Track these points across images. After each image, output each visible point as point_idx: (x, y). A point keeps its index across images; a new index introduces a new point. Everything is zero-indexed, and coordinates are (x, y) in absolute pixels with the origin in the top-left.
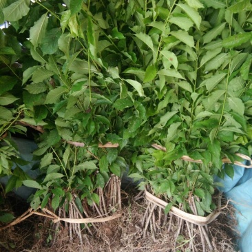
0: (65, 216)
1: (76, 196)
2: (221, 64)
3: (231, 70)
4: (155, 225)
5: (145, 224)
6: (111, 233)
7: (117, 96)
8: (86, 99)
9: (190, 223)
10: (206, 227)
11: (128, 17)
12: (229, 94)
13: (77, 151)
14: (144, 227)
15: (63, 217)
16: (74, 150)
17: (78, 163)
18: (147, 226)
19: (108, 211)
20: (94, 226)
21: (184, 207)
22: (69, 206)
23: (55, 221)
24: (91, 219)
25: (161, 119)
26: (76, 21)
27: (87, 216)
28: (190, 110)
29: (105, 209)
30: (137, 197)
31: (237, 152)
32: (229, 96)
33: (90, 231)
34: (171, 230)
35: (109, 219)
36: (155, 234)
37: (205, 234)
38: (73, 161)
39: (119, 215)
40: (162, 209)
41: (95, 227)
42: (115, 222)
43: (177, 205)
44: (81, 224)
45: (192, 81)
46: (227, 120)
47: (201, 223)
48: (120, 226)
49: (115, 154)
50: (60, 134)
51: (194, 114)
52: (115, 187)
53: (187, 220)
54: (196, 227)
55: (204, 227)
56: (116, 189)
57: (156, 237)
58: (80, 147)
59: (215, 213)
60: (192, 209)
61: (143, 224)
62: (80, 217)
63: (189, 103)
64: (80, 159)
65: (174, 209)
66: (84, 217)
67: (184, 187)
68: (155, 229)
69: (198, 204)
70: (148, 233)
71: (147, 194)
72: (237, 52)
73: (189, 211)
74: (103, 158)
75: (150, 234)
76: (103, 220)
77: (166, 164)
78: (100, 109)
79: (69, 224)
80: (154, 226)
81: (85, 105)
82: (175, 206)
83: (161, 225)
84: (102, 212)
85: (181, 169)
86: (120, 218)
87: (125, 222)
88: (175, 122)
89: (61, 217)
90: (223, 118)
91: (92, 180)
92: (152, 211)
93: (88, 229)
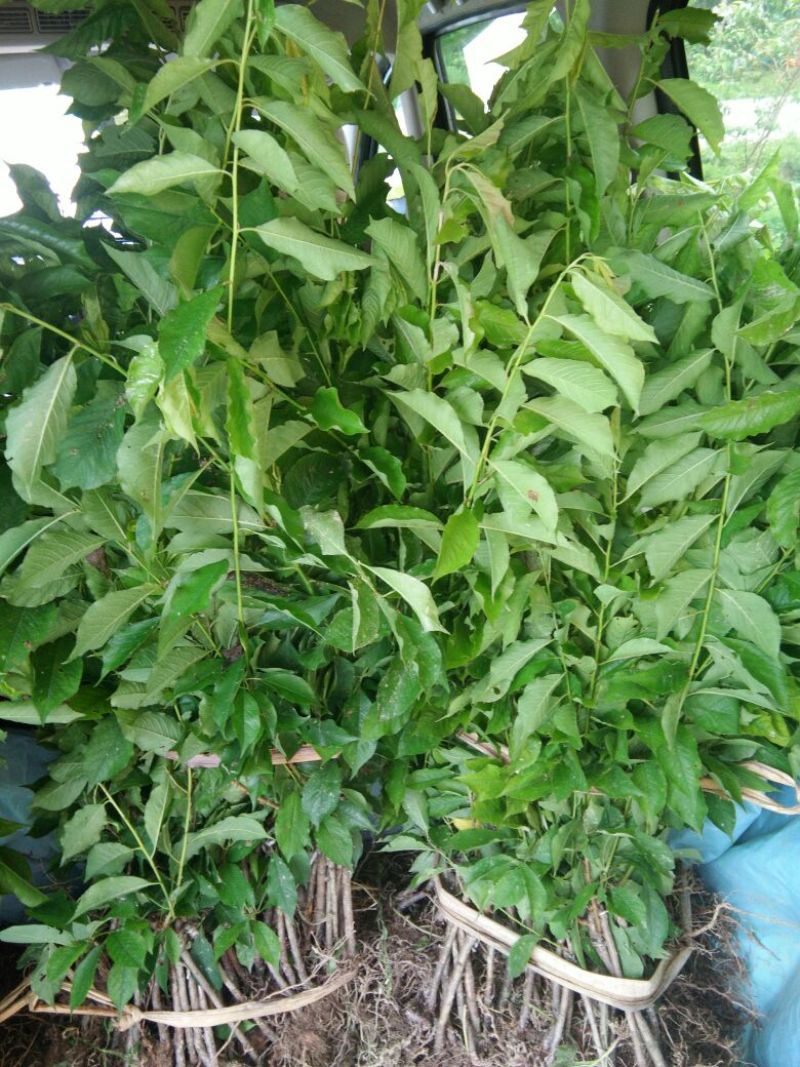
0: (156, 1004)
1: (193, 932)
2: (695, 483)
3: (730, 501)
4: (475, 1004)
5: (438, 1001)
6: (323, 1048)
7: (336, 598)
8: (222, 610)
9: (595, 1003)
10: (651, 1010)
11: (369, 330)
12: (725, 579)
13: (195, 782)
14: (438, 1011)
15: (150, 1008)
16: (182, 783)
17: (200, 824)
18: (446, 1010)
19: (308, 973)
20: (261, 1024)
21: (574, 947)
22: (170, 968)
23: (123, 1025)
24: (249, 1005)
25: (493, 669)
26: (185, 394)
27: (237, 994)
28: (590, 633)
29: (299, 966)
30: (407, 897)
31: (747, 760)
32: (724, 586)
33: (248, 1049)
34: (530, 1024)
35: (313, 996)
36: (476, 1036)
37: (648, 1038)
38: (181, 819)
39: (350, 975)
40: (498, 954)
41: (266, 1031)
42: (334, 1005)
43: (548, 941)
44: (215, 1029)
45: (597, 541)
46: (718, 660)
47: (635, 1002)
48: (353, 1017)
49: (331, 786)
50: (130, 738)
51: (604, 641)
52: (332, 886)
53: (584, 993)
54: (618, 1015)
55: (644, 1013)
56: (336, 892)
57: (479, 1050)
58: (203, 769)
59: (676, 954)
60: (603, 955)
61: (431, 1001)
62: (210, 1006)
63: (586, 612)
64: (205, 811)
65: (542, 955)
66: (228, 1000)
67: (575, 883)
68: (476, 1020)
69: (620, 933)
70: (451, 1032)
71: (445, 898)
72: (754, 448)
73: (591, 963)
74: (291, 801)
75: (460, 1040)
76: (292, 1005)
77: (511, 811)
78: (276, 641)
79: (171, 1030)
80: (473, 1010)
81: (219, 630)
82: (543, 944)
83: (495, 1003)
84: (289, 973)
85: (562, 822)
86: (352, 986)
87: (370, 998)
88: (541, 675)
89: (142, 1009)
90: (705, 653)
91: (251, 876)
92: (462, 958)
93: (242, 1039)
